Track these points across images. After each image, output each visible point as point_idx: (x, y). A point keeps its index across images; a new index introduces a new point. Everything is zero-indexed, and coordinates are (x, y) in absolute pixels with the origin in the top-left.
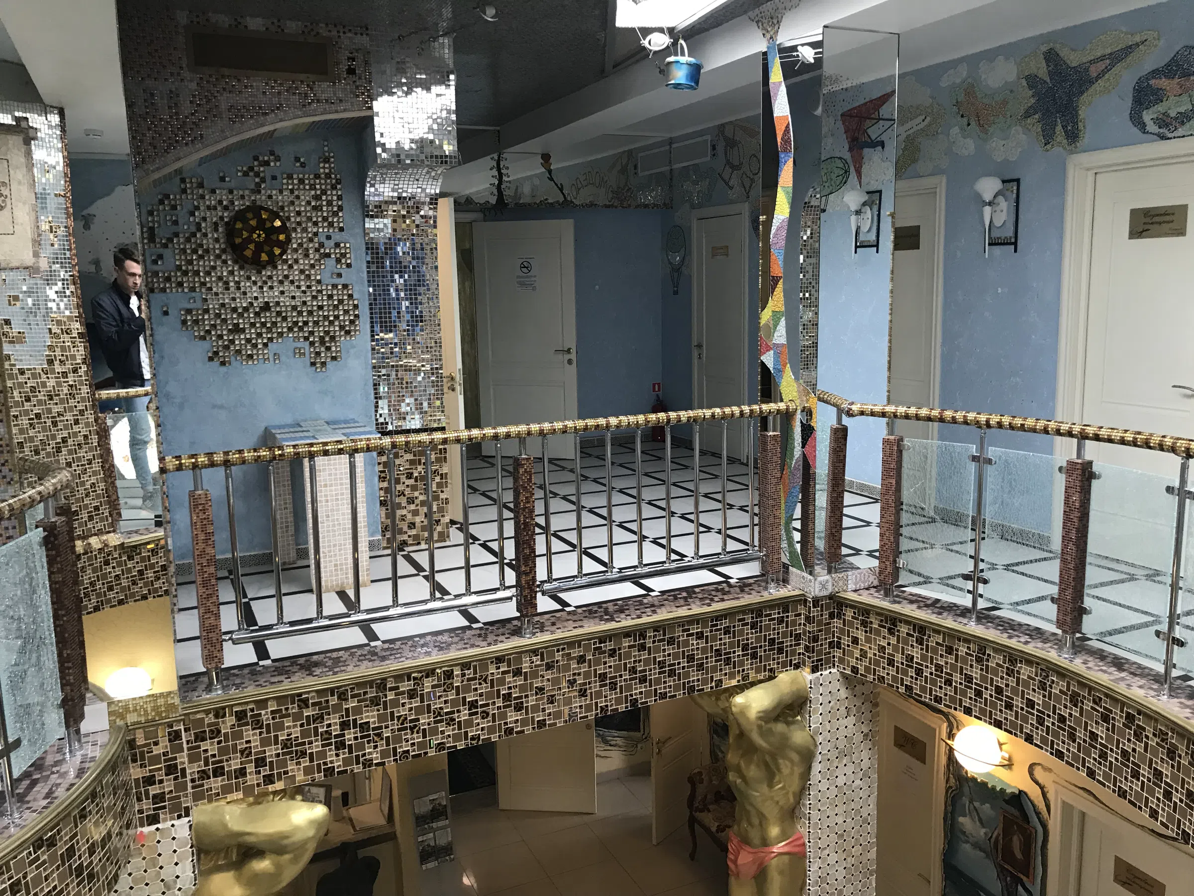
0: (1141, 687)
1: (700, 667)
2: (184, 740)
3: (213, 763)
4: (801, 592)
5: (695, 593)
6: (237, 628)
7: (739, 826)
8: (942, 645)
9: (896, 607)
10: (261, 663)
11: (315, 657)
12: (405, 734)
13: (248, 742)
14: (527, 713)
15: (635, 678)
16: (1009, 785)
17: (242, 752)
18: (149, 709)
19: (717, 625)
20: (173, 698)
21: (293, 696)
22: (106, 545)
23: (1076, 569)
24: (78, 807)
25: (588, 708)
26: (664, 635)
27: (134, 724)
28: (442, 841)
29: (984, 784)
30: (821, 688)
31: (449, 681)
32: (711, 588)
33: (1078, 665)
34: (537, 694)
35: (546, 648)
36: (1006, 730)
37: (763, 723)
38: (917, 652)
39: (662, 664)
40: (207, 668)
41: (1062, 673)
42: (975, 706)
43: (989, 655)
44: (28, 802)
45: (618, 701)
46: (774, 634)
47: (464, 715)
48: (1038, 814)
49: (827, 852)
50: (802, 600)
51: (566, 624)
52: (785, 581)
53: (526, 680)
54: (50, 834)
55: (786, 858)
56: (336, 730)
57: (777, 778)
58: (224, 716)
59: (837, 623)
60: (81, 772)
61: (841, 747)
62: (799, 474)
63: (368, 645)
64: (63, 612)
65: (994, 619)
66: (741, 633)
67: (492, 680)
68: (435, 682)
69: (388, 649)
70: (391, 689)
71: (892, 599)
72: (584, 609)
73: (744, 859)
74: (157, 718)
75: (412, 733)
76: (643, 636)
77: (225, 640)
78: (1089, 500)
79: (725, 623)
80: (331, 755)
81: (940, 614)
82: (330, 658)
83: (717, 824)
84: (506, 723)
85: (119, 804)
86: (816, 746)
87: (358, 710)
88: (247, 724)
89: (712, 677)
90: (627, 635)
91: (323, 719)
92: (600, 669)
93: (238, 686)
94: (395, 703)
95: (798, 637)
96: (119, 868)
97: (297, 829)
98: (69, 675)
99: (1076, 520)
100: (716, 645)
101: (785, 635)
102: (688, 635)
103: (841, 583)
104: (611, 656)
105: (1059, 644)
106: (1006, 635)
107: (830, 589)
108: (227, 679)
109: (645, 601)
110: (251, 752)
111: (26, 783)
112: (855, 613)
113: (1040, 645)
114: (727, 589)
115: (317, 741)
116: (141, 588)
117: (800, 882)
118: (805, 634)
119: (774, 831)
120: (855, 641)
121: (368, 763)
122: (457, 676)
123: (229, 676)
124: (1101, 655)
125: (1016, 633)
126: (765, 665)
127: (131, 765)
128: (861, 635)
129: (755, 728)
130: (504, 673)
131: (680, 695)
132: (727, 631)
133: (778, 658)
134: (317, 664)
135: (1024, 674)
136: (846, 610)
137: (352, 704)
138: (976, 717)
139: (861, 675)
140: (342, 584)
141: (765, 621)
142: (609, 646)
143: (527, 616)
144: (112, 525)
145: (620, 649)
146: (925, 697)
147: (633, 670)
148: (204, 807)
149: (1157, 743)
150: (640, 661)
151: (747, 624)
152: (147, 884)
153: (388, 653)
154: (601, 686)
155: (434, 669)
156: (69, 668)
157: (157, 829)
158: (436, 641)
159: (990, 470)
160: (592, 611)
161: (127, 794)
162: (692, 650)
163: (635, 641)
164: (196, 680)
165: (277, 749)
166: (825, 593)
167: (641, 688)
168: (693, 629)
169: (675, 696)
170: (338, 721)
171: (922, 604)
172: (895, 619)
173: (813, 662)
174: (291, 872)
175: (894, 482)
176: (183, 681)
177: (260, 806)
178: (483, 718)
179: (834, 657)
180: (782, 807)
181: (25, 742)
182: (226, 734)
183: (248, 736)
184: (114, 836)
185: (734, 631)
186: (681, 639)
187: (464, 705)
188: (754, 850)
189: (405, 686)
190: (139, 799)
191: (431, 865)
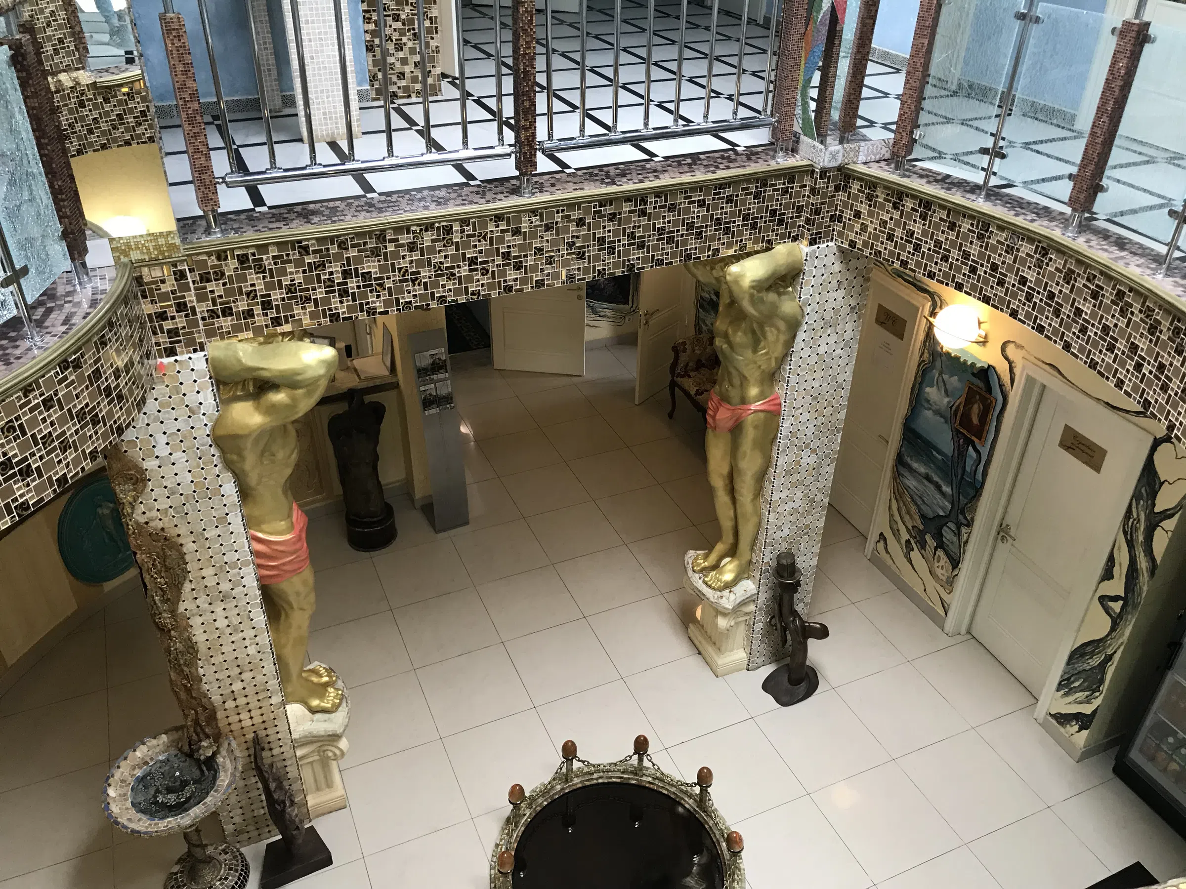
0: (1138, 266)
1: (699, 235)
2: (190, 280)
3: (221, 304)
4: (809, 163)
5: (700, 159)
6: (230, 171)
7: (720, 387)
8: (945, 221)
9: (905, 181)
10: (258, 209)
11: (312, 206)
12: (407, 286)
13: (253, 285)
14: (526, 273)
15: (634, 244)
16: (980, 361)
17: (248, 294)
18: (151, 248)
19: (719, 193)
20: (173, 238)
21: (293, 243)
22: (78, 83)
23: (1103, 143)
24: (97, 333)
25: (586, 271)
26: (666, 201)
27: (138, 261)
28: (443, 391)
29: (957, 358)
30: (816, 261)
31: (449, 237)
32: (717, 155)
33: (1081, 244)
34: (536, 254)
35: (545, 208)
36: (993, 306)
37: (755, 292)
38: (919, 228)
39: (661, 231)
40: (204, 211)
41: (1062, 250)
42: (967, 282)
43: (992, 232)
44: (47, 327)
45: (616, 265)
46: (776, 205)
47: (464, 271)
48: (1001, 386)
49: (800, 411)
50: (809, 171)
51: (565, 185)
52: (794, 151)
53: (525, 240)
54: (74, 357)
55: (762, 415)
56: (338, 278)
57: (762, 344)
58: (226, 259)
59: (842, 196)
60: (94, 303)
61: (827, 318)
62: (824, 31)
63: (364, 196)
64: (46, 141)
65: (1003, 197)
66: (744, 203)
67: (491, 238)
68: (435, 237)
69: (385, 201)
70: (391, 241)
71: (902, 173)
72: (585, 171)
73: (723, 416)
74: (160, 257)
75: (414, 285)
76: (644, 201)
77: (219, 183)
78: (1136, 67)
79: (729, 191)
80: (335, 302)
81: (949, 189)
82: (327, 208)
83: (696, 388)
84: (505, 281)
85: (136, 336)
86: (803, 316)
87: (359, 260)
88: (250, 268)
89: (710, 246)
90: (628, 199)
91: (324, 266)
92: (599, 233)
93: (236, 231)
94: (396, 255)
95: (800, 209)
96: (145, 391)
97: (309, 367)
98: (65, 207)
99: (1117, 90)
100: (717, 214)
101: (787, 206)
102: (689, 203)
103: (852, 154)
104: (610, 220)
105: (1065, 222)
106: (1013, 212)
107: (839, 161)
108: (225, 223)
109: (648, 166)
110: (256, 295)
111: (41, 311)
112: (861, 186)
113: (1046, 223)
114: (733, 157)
115: (320, 287)
116: (123, 133)
117: (772, 436)
118: (807, 207)
119: (753, 391)
120: (858, 215)
121: (372, 312)
122: (457, 231)
123: (226, 219)
124: (1105, 235)
125: (1023, 211)
126: (764, 237)
127: (142, 301)
128: (864, 209)
129: (747, 297)
130: (503, 231)
131: (676, 262)
132: (729, 200)
133: (778, 230)
134: (314, 213)
135: (1023, 252)
136: (853, 183)
137: (353, 253)
138: (966, 293)
139: (858, 249)
140: (333, 133)
141: (769, 191)
142: (609, 209)
143: (526, 175)
144: (80, 60)
145: (620, 214)
146: (919, 273)
147: (632, 236)
148: (217, 343)
149: (1141, 320)
150: (639, 227)
151: (751, 193)
152: (173, 409)
153: (386, 205)
154: (599, 250)
155: (433, 224)
156: (63, 200)
157: (176, 361)
158: (433, 196)
159: (1035, 30)
160: (592, 173)
161: (142, 326)
162: (693, 218)
163: (635, 206)
164: (194, 223)
165: (281, 293)
166: (834, 164)
167: (638, 253)
168: (695, 196)
169: (672, 263)
170: (340, 270)
171: (931, 179)
172: (902, 193)
173: (812, 235)
174: (306, 404)
175: (926, 43)
176: (181, 223)
177: (271, 345)
178: (483, 274)
179: (833, 230)
180: (763, 371)
181: (32, 271)
182: (230, 277)
183: (252, 279)
184: (136, 363)
185: (737, 200)
186: (682, 206)
187: (464, 260)
188: (733, 408)
189: (405, 239)
190: (155, 333)
191: (433, 411)
